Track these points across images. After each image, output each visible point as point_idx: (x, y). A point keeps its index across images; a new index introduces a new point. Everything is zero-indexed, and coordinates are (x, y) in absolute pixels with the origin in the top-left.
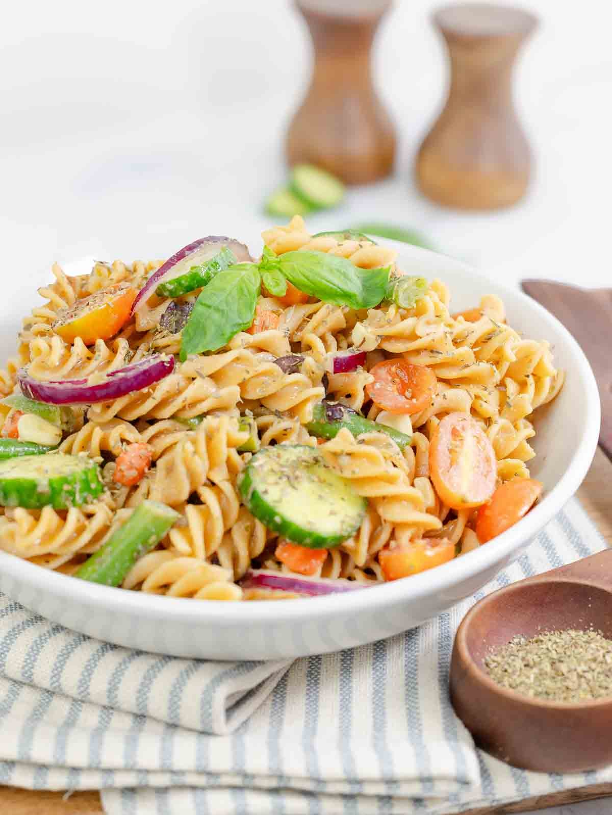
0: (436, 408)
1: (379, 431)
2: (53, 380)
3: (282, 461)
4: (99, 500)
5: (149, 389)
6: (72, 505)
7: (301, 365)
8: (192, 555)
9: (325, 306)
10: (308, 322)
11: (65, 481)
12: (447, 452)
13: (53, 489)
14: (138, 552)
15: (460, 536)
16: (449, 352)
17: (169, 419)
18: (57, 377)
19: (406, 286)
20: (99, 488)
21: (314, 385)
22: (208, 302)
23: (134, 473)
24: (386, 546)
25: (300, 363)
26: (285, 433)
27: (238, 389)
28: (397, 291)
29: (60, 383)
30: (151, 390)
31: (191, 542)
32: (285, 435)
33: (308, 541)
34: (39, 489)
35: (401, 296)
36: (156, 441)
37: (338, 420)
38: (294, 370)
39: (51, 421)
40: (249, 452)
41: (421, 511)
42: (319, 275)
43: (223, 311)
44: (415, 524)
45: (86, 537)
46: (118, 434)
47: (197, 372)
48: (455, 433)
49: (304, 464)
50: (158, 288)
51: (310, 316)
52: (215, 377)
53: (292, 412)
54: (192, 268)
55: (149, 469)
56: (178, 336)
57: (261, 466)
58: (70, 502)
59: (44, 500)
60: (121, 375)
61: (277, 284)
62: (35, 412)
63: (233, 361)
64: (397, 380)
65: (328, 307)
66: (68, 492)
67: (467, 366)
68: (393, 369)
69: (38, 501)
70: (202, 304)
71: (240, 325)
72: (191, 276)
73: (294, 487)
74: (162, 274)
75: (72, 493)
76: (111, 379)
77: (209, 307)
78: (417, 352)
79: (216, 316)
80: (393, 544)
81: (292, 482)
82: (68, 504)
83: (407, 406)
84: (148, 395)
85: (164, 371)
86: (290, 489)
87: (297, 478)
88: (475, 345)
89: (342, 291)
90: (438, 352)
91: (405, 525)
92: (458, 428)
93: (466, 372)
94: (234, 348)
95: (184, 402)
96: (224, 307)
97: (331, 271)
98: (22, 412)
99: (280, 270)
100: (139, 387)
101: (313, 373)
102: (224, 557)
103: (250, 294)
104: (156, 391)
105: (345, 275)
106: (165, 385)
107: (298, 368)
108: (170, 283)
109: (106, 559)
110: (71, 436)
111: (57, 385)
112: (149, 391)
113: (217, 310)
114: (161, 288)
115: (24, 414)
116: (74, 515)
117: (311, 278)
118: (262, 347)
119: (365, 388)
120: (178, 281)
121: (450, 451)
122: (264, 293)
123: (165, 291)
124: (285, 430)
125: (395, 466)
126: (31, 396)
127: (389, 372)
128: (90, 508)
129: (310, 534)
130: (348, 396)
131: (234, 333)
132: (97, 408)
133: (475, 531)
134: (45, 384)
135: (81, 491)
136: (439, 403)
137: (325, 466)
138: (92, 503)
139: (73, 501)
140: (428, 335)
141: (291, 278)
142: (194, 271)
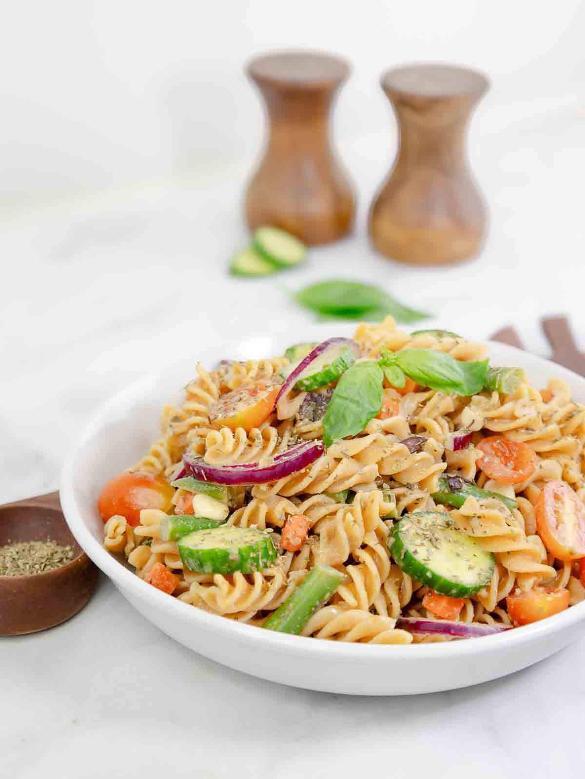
0: (534, 476)
1: (493, 498)
2: (225, 465)
3: (422, 526)
4: (276, 565)
5: (306, 469)
6: (256, 569)
7: (424, 445)
8: (358, 607)
9: (437, 394)
10: (422, 408)
11: (251, 549)
12: (553, 513)
13: (242, 557)
14: (316, 607)
15: (567, 583)
16: (540, 430)
17: (322, 493)
18: (229, 462)
19: (507, 376)
20: (274, 554)
21: (436, 462)
22: (345, 395)
23: (298, 541)
24: (512, 592)
25: (423, 444)
26: (417, 503)
27: (377, 467)
28: (500, 381)
29: (233, 467)
30: (308, 470)
31: (356, 596)
32: (416, 504)
33: (454, 591)
34: (231, 557)
35: (503, 384)
36: (312, 513)
37: (459, 490)
38: (419, 450)
39: (218, 499)
40: (391, 519)
41: (538, 562)
42: (432, 369)
43: (358, 402)
44: (536, 574)
45: (270, 595)
46: (281, 509)
47: (343, 453)
48: (556, 497)
49: (439, 527)
50: (296, 384)
51: (424, 403)
52: (356, 457)
53: (422, 484)
54: (324, 367)
55: (309, 536)
56: (318, 423)
57: (407, 530)
58: (255, 567)
59: (233, 565)
60: (286, 458)
61: (398, 378)
62: (205, 492)
63: (371, 444)
64: (500, 454)
65: (439, 395)
66: (253, 558)
67: (556, 441)
68: (495, 444)
69: (229, 567)
70: (339, 396)
71: (373, 413)
72: (324, 373)
73: (436, 548)
74: (300, 371)
75: (256, 560)
76: (278, 462)
77: (346, 399)
78: (516, 430)
79: (353, 406)
80: (518, 591)
81: (434, 543)
82: (253, 568)
83: (515, 476)
84: (306, 474)
85: (316, 453)
86: (433, 549)
87: (437, 539)
88: (559, 423)
89: (451, 381)
90: (532, 430)
91: (528, 575)
92: (559, 493)
93: (557, 446)
94: (371, 432)
95: (335, 478)
96: (357, 398)
97: (441, 365)
98: (193, 492)
99: (398, 365)
100: (299, 468)
101: (435, 451)
102: (381, 607)
103: (377, 387)
104: (311, 471)
105: (452, 368)
106: (319, 465)
107: (421, 447)
108: (307, 379)
109: (290, 614)
110: (236, 511)
111: (230, 469)
112: (306, 472)
113: (352, 401)
114: (298, 383)
115: (195, 494)
116: (258, 578)
117: (425, 372)
118: (389, 431)
119: (476, 463)
120: (314, 378)
121: (556, 512)
122: (386, 385)
123: (302, 386)
124: (418, 500)
125: (509, 525)
126: (204, 478)
127: (493, 448)
128: (269, 572)
129: (456, 585)
130: (460, 469)
131: (368, 420)
132: (263, 487)
133: (578, 578)
134: (220, 468)
135: (263, 558)
136: (537, 472)
137: (455, 529)
138: (270, 567)
139: (257, 566)
140: (524, 416)
141: (407, 372)
142: (327, 369)
